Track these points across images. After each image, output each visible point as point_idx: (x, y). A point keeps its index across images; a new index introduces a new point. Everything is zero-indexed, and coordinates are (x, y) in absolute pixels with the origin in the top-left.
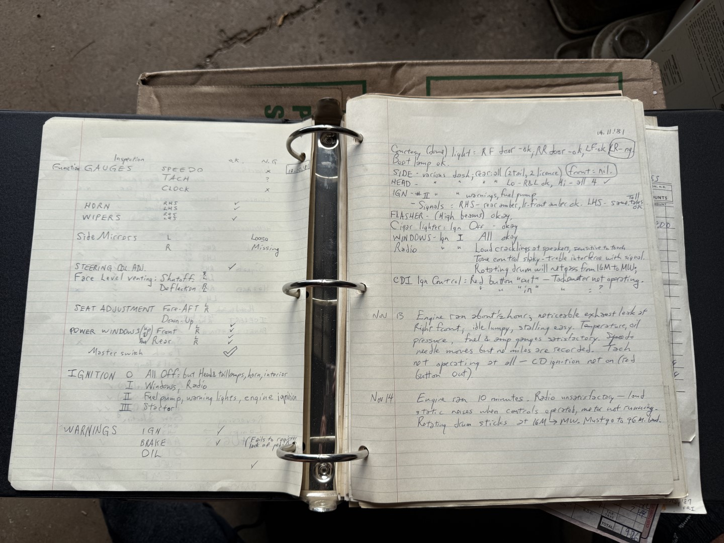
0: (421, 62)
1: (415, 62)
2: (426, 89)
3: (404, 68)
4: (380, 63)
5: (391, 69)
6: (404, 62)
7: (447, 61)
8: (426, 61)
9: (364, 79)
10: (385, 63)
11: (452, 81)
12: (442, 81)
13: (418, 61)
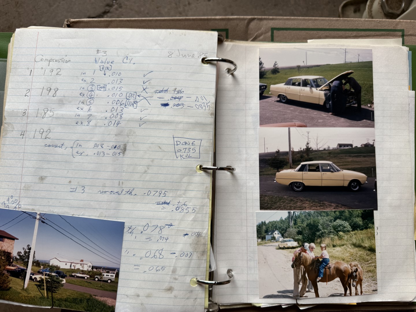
0: (267, 17)
1: (263, 17)
2: (270, 37)
3: (255, 21)
4: (238, 17)
5: (246, 22)
6: (256, 17)
7: (285, 17)
8: (271, 17)
9: (227, 28)
10: (242, 17)
11: (288, 31)
12: (282, 31)
13: (265, 17)
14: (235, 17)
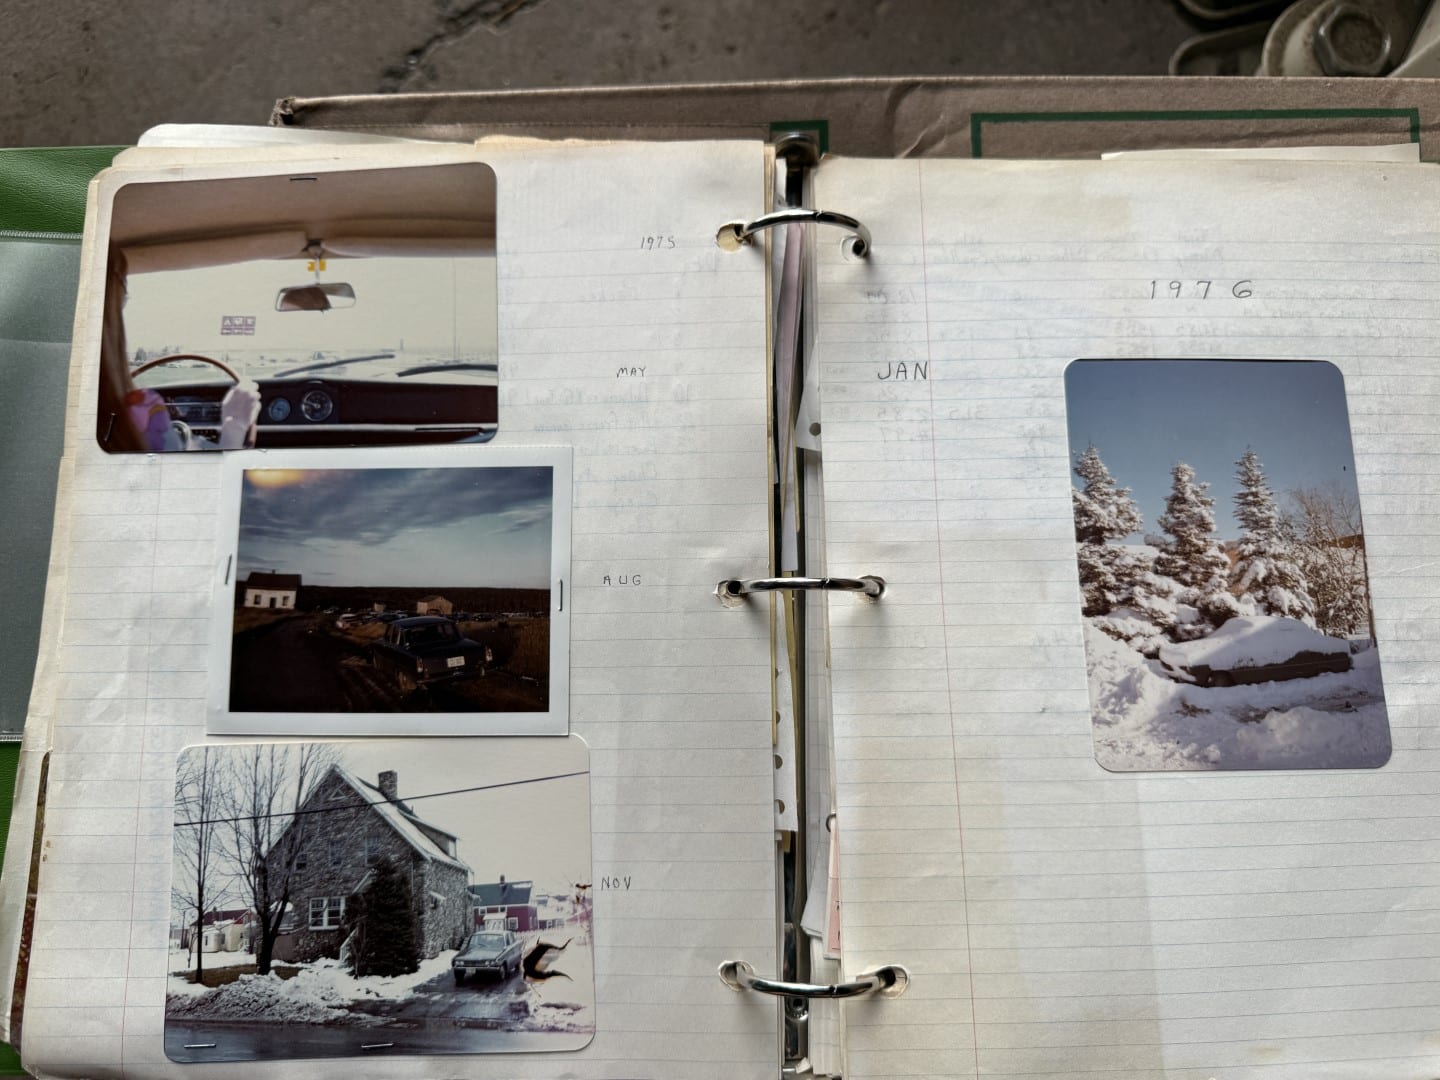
0: (957, 78)
1: (944, 78)
2: (970, 142)
3: (918, 94)
4: (861, 80)
5: (887, 95)
6: (920, 78)
7: (1017, 78)
8: (970, 78)
9: (824, 116)
10: (873, 79)
11: (1031, 124)
12: (1009, 124)
13: (951, 78)
14: (850, 80)
